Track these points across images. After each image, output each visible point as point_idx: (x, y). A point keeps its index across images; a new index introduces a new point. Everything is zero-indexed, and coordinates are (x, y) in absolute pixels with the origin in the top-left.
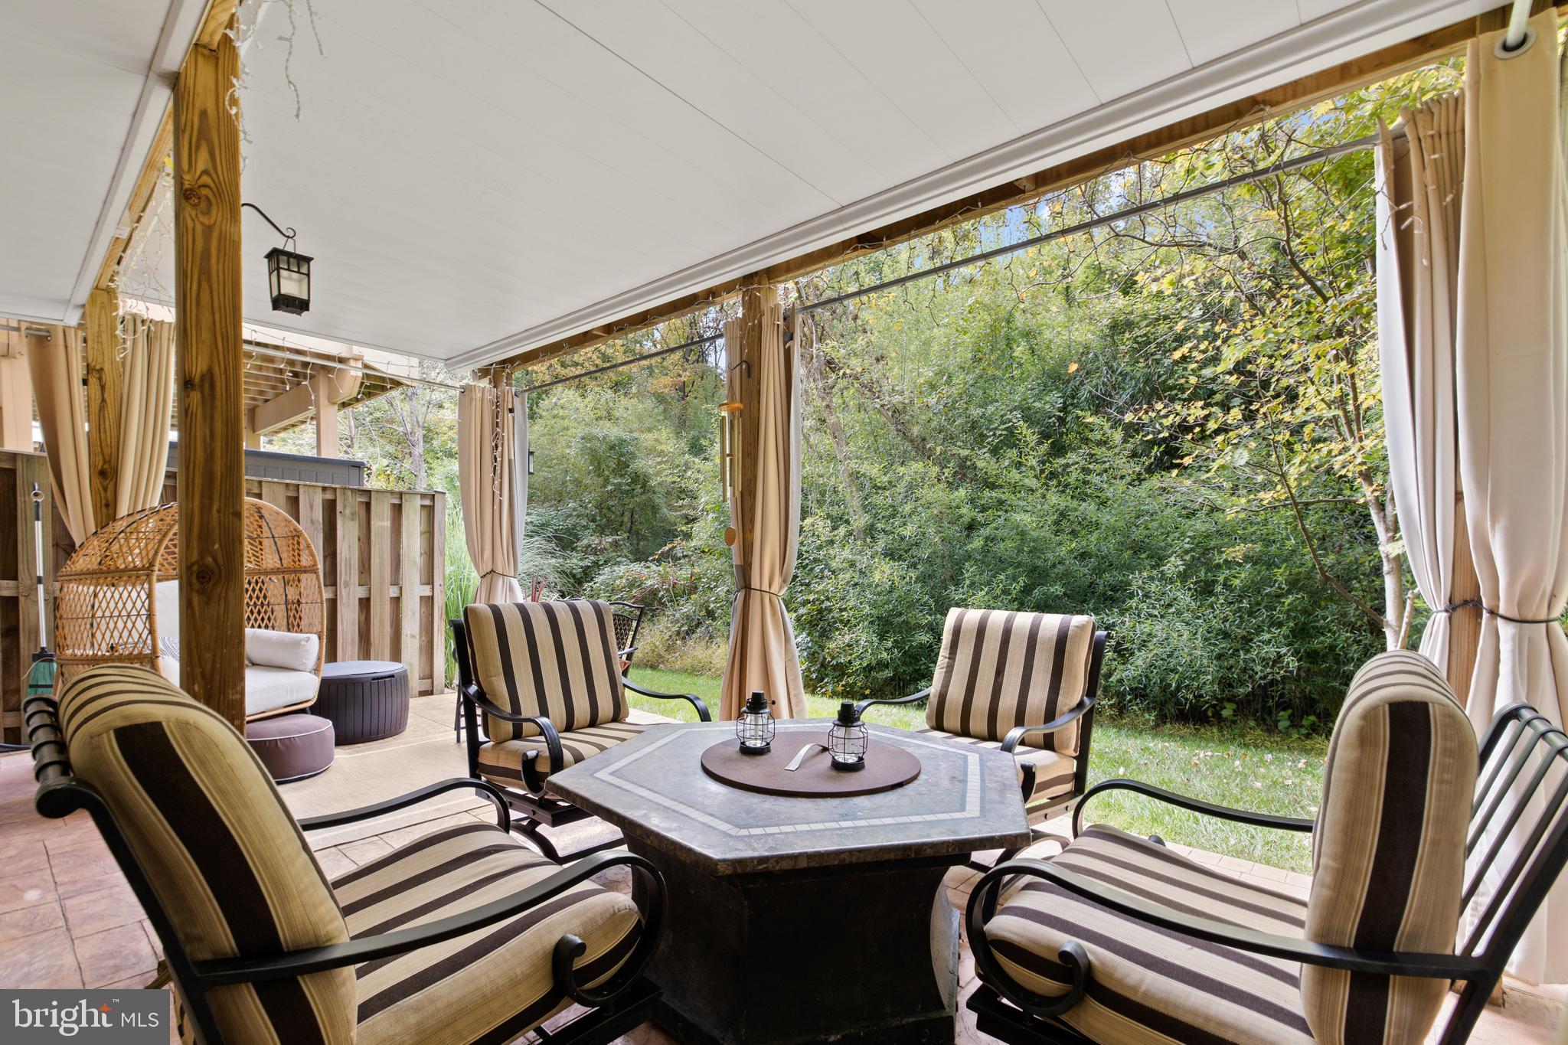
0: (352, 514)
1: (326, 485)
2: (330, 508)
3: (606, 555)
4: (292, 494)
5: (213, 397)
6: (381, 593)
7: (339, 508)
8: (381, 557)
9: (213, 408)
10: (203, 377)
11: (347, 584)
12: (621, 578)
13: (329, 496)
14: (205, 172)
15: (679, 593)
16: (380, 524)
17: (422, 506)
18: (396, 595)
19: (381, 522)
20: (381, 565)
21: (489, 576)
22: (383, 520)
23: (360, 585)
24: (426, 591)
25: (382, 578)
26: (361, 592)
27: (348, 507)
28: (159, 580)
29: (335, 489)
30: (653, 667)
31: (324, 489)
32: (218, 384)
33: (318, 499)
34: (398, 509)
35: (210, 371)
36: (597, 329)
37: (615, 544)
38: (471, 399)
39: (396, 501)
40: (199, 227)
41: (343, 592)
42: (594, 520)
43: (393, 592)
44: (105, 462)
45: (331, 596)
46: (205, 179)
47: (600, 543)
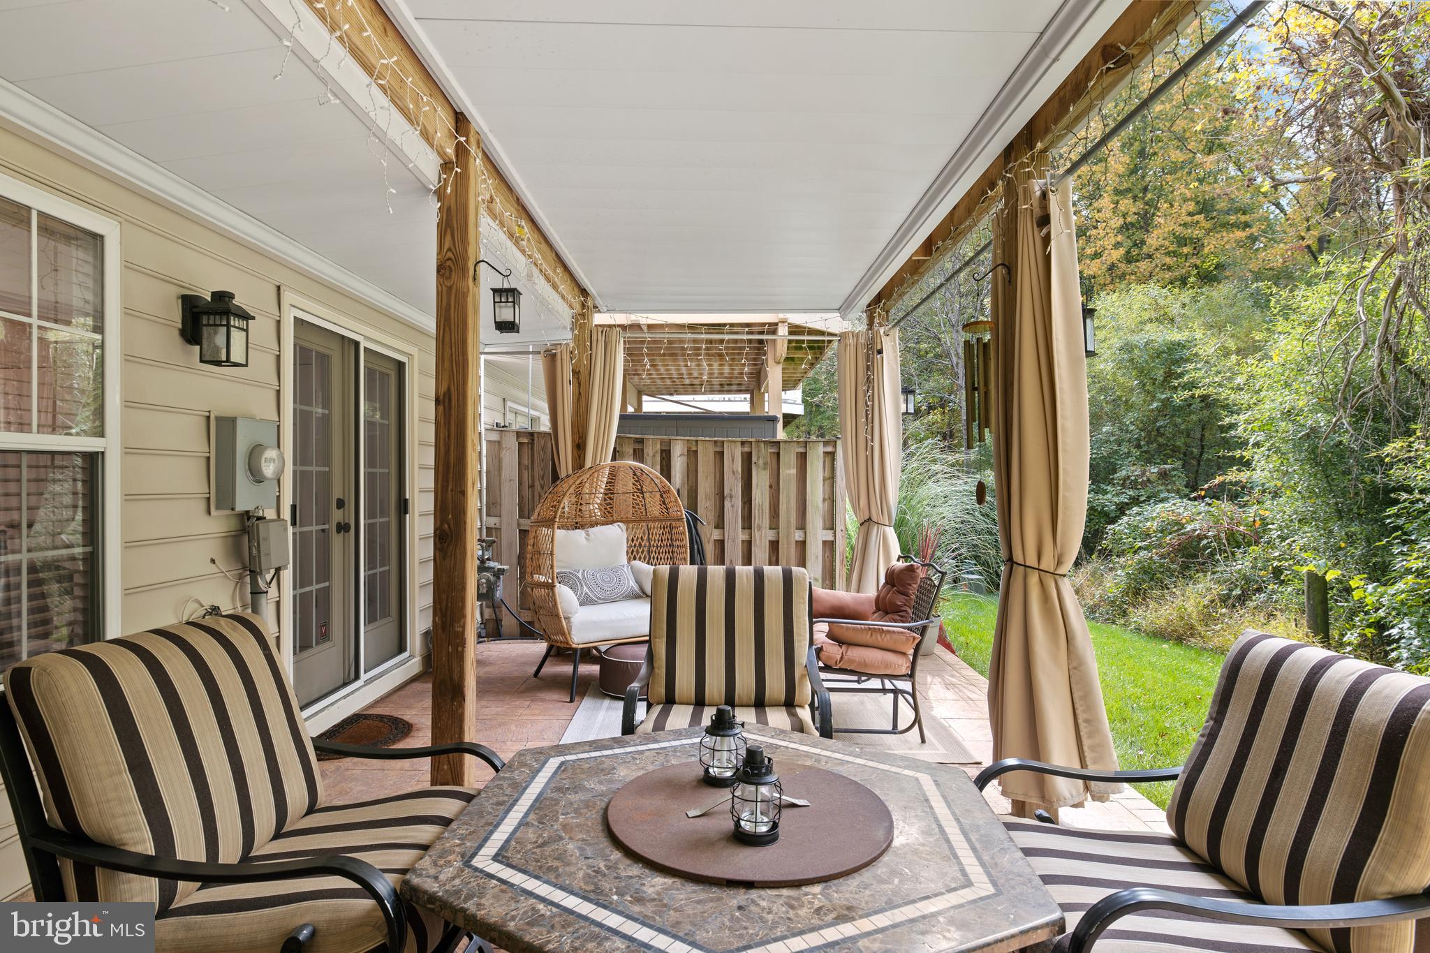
0: (765, 464)
1: (744, 439)
2: (747, 459)
3: (1149, 490)
4: (718, 449)
5: (450, 408)
6: (788, 537)
7: (754, 459)
8: (788, 503)
9: (450, 415)
10: (444, 394)
11: (759, 528)
12: (1153, 519)
13: (746, 449)
14: (449, 249)
15: (1235, 541)
16: (787, 472)
17: (825, 453)
18: (801, 539)
19: (789, 471)
20: (788, 509)
21: (867, 524)
22: (789, 468)
23: (770, 528)
24: (828, 536)
25: (789, 522)
26: (771, 535)
27: (761, 456)
28: (559, 528)
29: (751, 442)
30: (1179, 640)
31: (743, 443)
32: (453, 398)
33: (738, 451)
34: (803, 457)
35: (449, 389)
36: (916, 253)
37: (1164, 475)
38: (846, 345)
39: (802, 450)
40: (445, 289)
41: (756, 534)
42: (1138, 446)
43: (798, 536)
44: (580, 438)
45: (746, 537)
46: (450, 255)
47: (1143, 473)
